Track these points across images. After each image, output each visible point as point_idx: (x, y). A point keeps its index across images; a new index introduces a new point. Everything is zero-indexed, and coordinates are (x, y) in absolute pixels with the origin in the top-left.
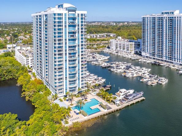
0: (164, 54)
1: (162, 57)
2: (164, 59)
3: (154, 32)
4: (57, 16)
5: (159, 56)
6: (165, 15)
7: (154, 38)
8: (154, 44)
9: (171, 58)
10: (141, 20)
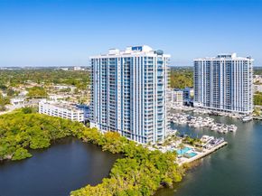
0: (221, 102)
1: (218, 106)
2: (221, 108)
3: (209, 79)
4: (147, 60)
5: (215, 106)
6: (222, 59)
7: (209, 85)
8: (209, 92)
9: (229, 107)
10: (193, 65)
